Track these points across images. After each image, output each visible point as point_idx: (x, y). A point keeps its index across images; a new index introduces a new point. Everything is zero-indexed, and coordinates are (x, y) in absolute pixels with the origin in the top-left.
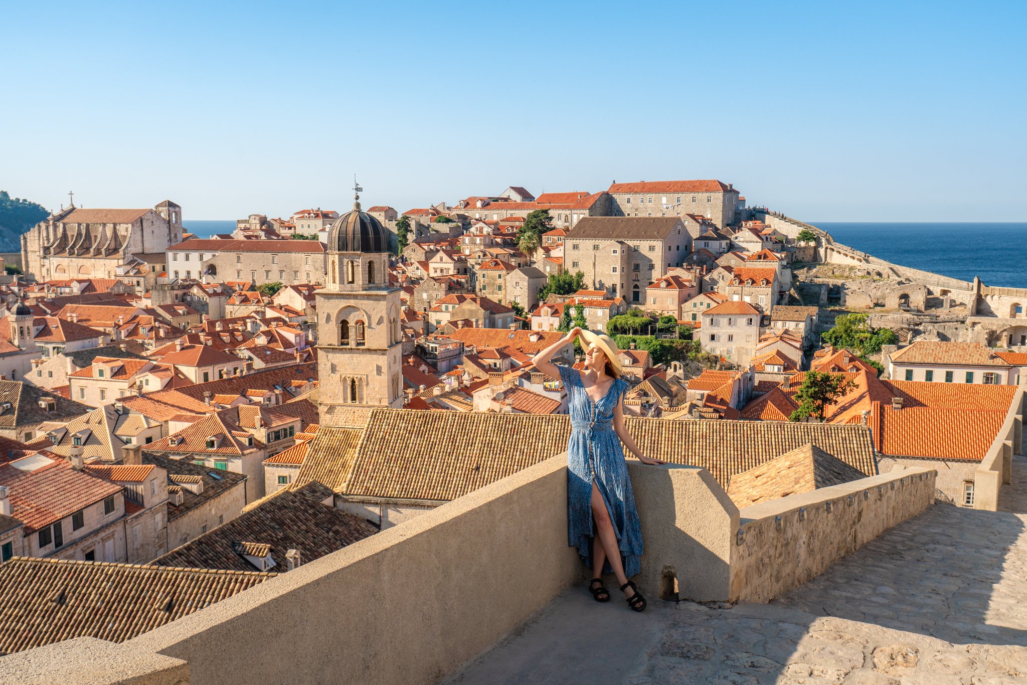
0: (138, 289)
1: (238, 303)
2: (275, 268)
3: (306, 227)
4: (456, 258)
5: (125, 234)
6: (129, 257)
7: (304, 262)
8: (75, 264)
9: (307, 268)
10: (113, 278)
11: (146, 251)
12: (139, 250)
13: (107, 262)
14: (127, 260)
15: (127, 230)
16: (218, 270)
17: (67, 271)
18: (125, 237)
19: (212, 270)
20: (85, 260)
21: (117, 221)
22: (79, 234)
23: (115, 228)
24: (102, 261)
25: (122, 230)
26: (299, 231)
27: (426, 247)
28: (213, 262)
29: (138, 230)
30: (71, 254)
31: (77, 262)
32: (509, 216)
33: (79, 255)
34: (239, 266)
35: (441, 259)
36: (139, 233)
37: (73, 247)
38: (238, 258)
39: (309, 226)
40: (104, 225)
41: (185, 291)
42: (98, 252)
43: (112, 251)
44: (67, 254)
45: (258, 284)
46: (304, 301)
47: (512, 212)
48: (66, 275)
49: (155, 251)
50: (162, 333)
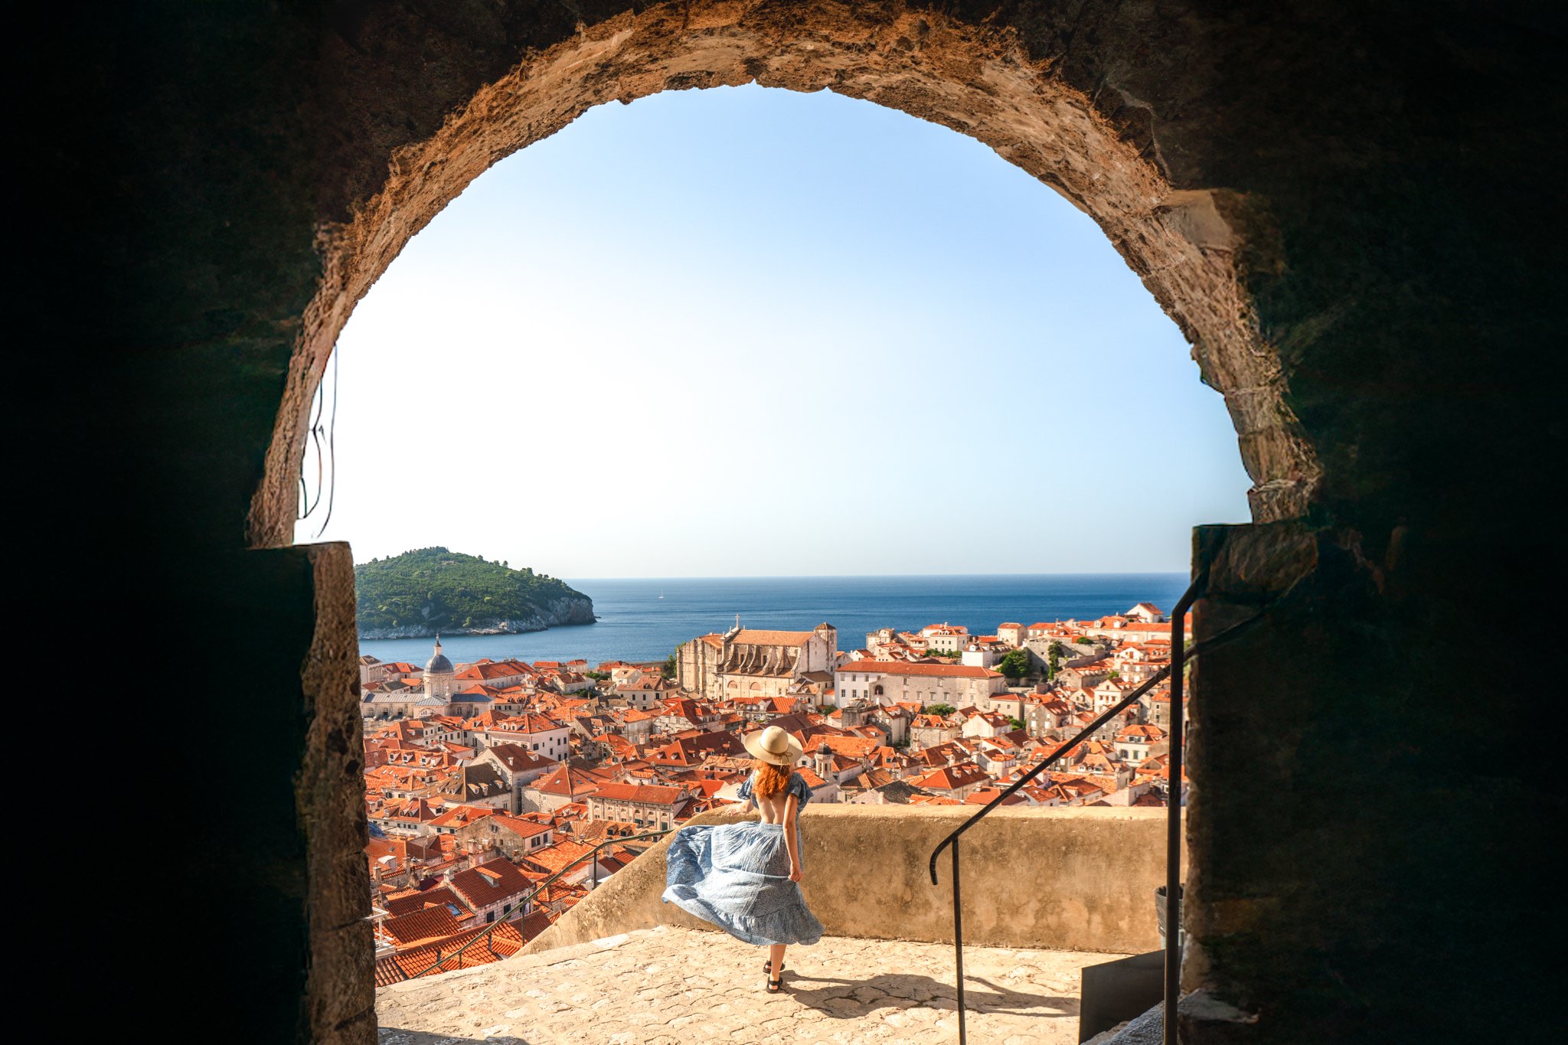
0: (809, 705)
1: (922, 726)
2: (940, 691)
3: (940, 643)
4: (1122, 687)
5: (794, 655)
6: (799, 676)
7: (968, 686)
8: (747, 681)
9: (972, 691)
10: (783, 695)
11: (811, 670)
12: (805, 669)
13: (779, 680)
14: (797, 679)
15: (796, 652)
16: (885, 690)
17: (739, 687)
18: (794, 658)
19: (879, 690)
20: (757, 678)
21: (786, 643)
22: (750, 655)
23: (784, 650)
24: (773, 680)
25: (791, 652)
26: (933, 646)
27: (1082, 673)
28: (879, 683)
29: (805, 651)
30: (744, 671)
31: (748, 679)
32: (1150, 639)
33: (751, 674)
34: (905, 688)
35: (1108, 688)
36: (806, 654)
37: (745, 666)
38: (905, 680)
39: (943, 642)
40: (775, 647)
41: (870, 713)
42: (770, 671)
43: (783, 671)
44: (738, 671)
45: (926, 706)
46: (992, 728)
47: (1154, 633)
48: (738, 690)
49: (817, 670)
50: (905, 763)
